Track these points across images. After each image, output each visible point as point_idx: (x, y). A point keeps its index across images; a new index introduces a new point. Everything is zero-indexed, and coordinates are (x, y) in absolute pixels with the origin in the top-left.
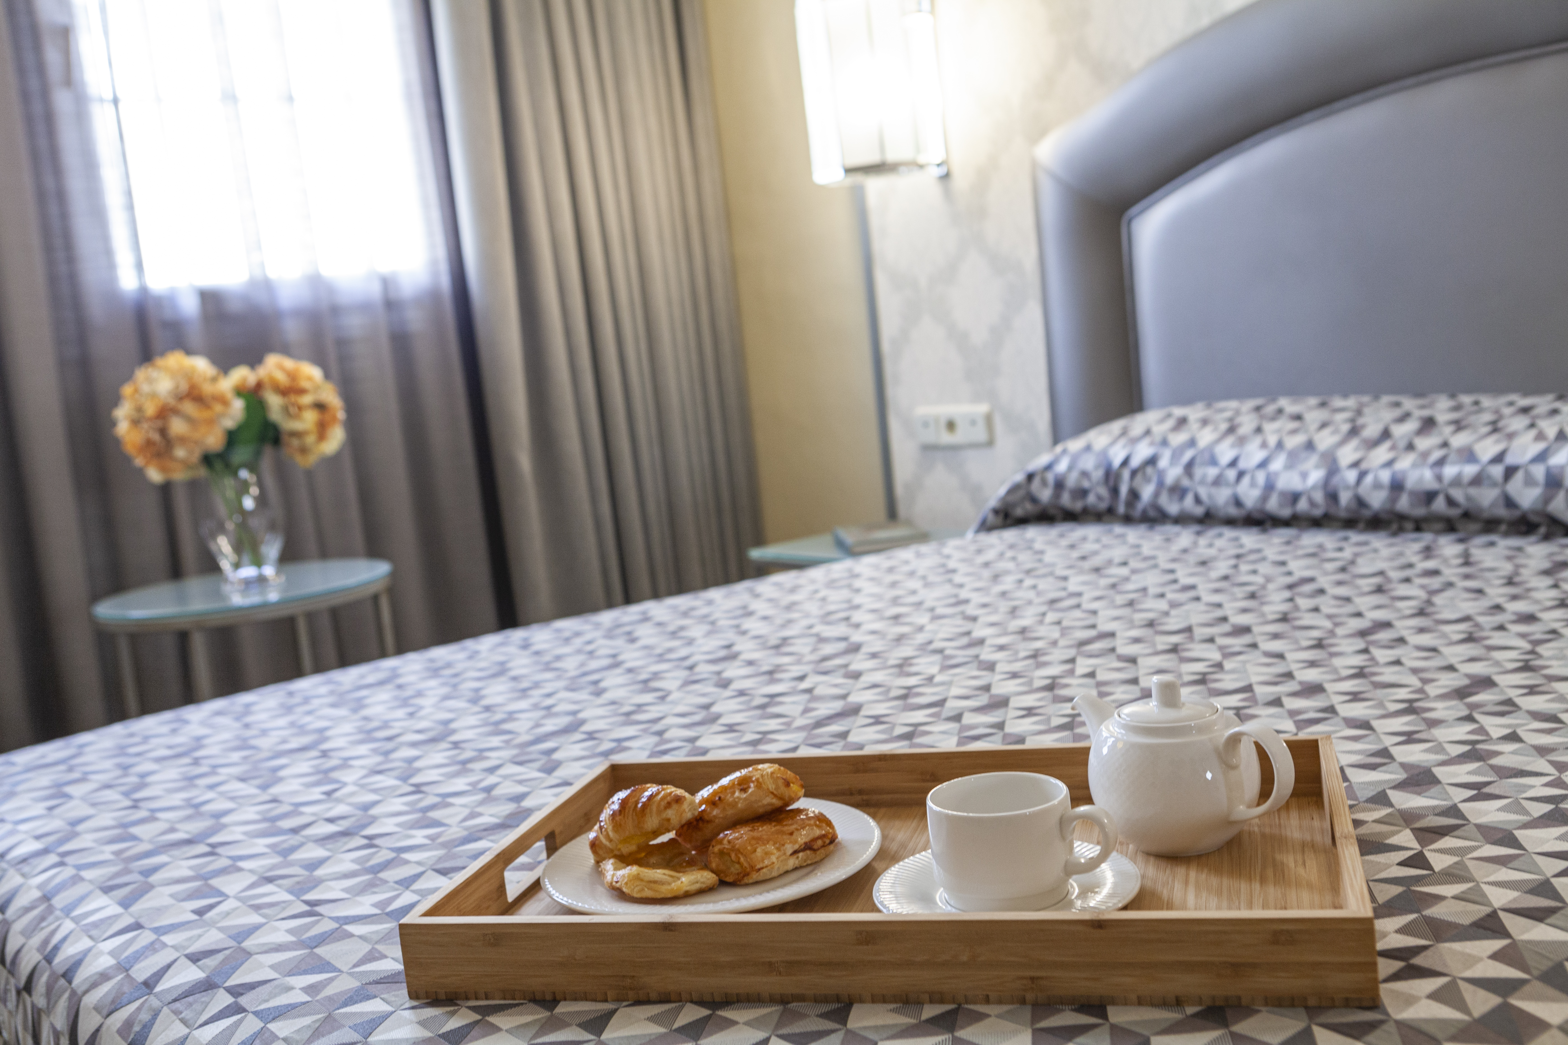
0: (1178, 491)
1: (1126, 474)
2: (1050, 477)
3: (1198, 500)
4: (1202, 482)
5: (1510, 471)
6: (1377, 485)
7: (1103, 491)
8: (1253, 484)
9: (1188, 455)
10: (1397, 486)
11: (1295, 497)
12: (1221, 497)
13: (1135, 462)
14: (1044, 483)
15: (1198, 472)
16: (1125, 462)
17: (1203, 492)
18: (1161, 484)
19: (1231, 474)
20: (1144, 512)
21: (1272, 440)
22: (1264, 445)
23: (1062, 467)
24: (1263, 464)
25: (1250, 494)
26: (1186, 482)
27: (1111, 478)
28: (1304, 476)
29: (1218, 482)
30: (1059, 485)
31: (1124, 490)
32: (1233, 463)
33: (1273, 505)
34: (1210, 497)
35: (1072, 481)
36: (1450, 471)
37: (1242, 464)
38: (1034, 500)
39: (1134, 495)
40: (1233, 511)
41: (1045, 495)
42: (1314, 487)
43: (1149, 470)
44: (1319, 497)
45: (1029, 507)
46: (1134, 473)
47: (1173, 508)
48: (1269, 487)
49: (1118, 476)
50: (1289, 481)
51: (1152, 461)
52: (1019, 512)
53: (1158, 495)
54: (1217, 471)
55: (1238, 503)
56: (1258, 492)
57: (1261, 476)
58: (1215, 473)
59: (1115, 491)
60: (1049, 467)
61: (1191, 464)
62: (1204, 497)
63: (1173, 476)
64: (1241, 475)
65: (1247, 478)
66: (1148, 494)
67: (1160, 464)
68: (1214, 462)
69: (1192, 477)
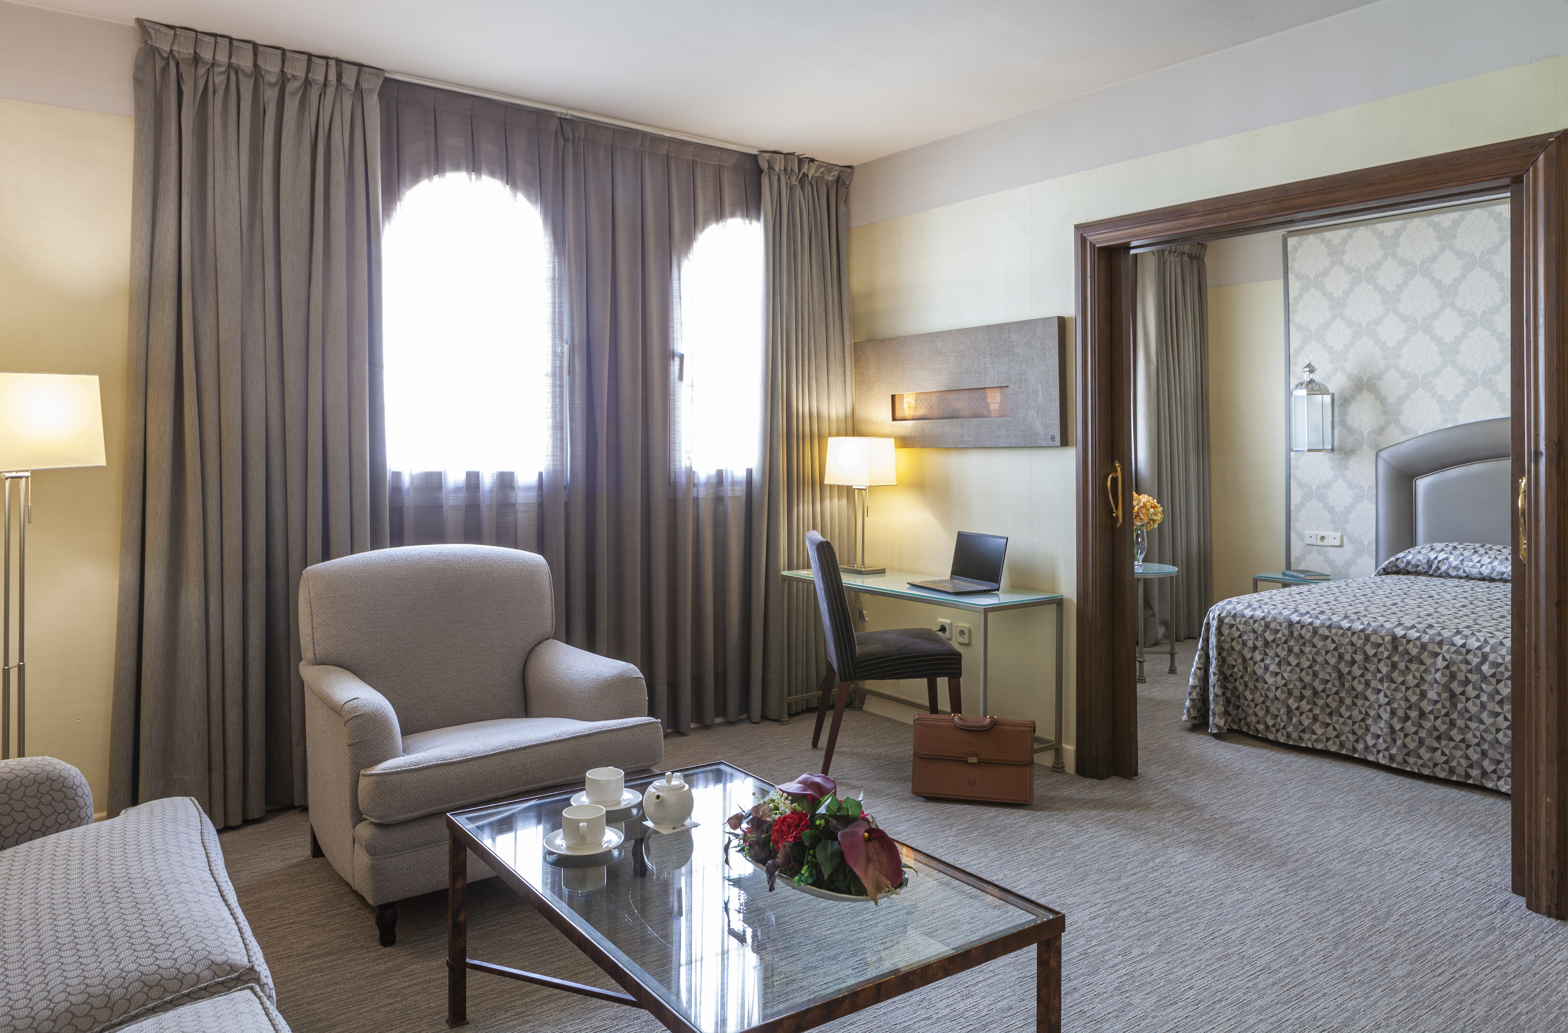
0: (1456, 568)
1: (1436, 562)
2: (1405, 560)
3: (1464, 571)
4: (1467, 566)
7: (1426, 567)
8: (1487, 568)
9: (1461, 558)
11: (1503, 573)
12: (1475, 571)
13: (1440, 558)
14: (1402, 562)
15: (1465, 563)
16: (1436, 558)
17: (1467, 569)
18: (1450, 566)
19: (1479, 565)
20: (1441, 573)
21: (1493, 556)
22: (1490, 557)
23: (1410, 557)
24: (1490, 563)
25: (1485, 571)
26: (1460, 566)
27: (1430, 563)
29: (1473, 567)
30: (1408, 563)
31: (1434, 567)
32: (1479, 562)
33: (1494, 575)
34: (1469, 571)
35: (1414, 562)
37: (1482, 562)
38: (1397, 566)
39: (1438, 568)
40: (1478, 576)
41: (1402, 566)
43: (1445, 561)
45: (1394, 569)
46: (1439, 562)
47: (1454, 573)
48: (1493, 569)
49: (1433, 562)
51: (1447, 559)
52: (1390, 570)
53: (1448, 569)
54: (1473, 563)
55: (1481, 573)
56: (1488, 571)
57: (1490, 566)
58: (1471, 564)
59: (1431, 567)
60: (1404, 557)
61: (1462, 561)
62: (1467, 571)
63: (1454, 564)
64: (1482, 565)
65: (1484, 567)
66: (1443, 568)
67: (1450, 560)
68: (1472, 561)
69: (1462, 564)
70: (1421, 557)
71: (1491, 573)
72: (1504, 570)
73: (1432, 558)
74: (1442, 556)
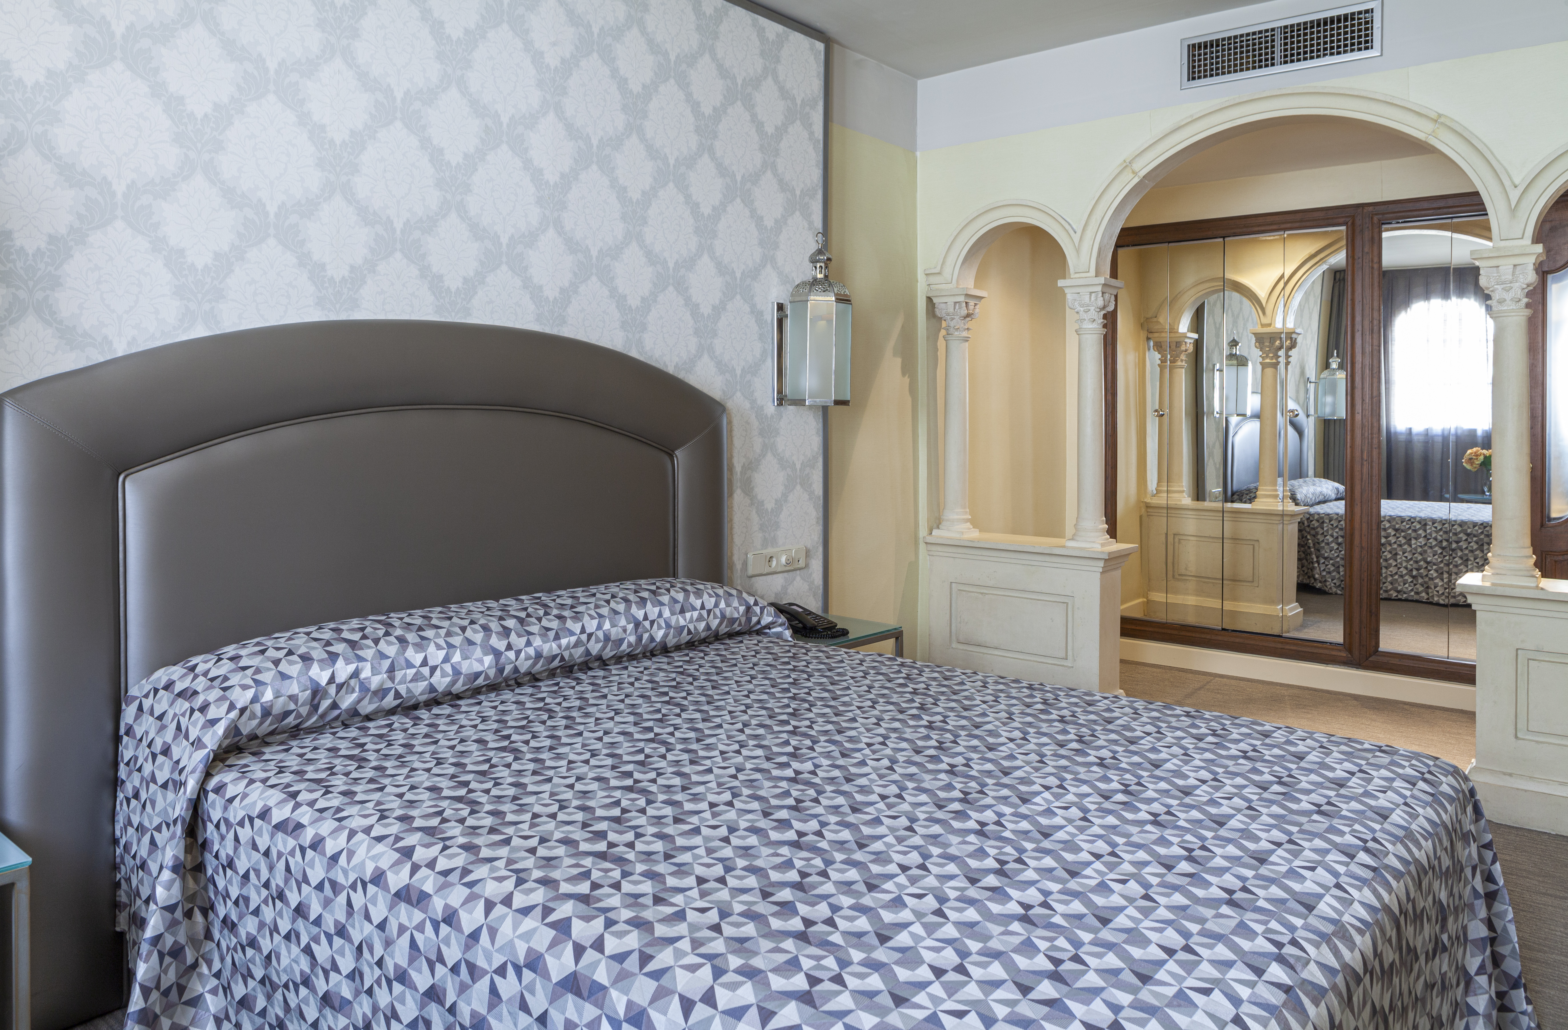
0: (381, 692)
2: (257, 709)
5: (590, 636)
6: (528, 658)
8: (444, 674)
9: (386, 664)
10: (539, 655)
11: (477, 675)
13: (341, 678)
15: (399, 675)
16: (332, 680)
19: (426, 671)
24: (446, 660)
25: (441, 682)
28: (480, 661)
29: (417, 678)
31: (325, 704)
32: (424, 663)
33: (460, 686)
34: (409, 690)
35: (279, 706)
36: (564, 642)
37: (429, 663)
38: (238, 734)
39: (338, 706)
40: (429, 697)
41: (253, 725)
42: (489, 668)
43: (352, 682)
44: (492, 673)
46: (340, 687)
47: (373, 709)
48: (457, 672)
49: (326, 693)
50: (469, 666)
51: (356, 674)
53: (359, 701)
54: (414, 671)
55: (432, 689)
56: (448, 679)
57: (448, 668)
58: (411, 672)
59: (315, 708)
60: (255, 700)
61: (391, 670)
62: (403, 692)
63: (375, 682)
64: (433, 669)
65: (438, 672)
66: (347, 701)
67: (363, 676)
68: (410, 665)
69: (392, 679)
70: (294, 688)
71: (454, 683)
72: (477, 668)
73: (323, 682)
74: (343, 670)
